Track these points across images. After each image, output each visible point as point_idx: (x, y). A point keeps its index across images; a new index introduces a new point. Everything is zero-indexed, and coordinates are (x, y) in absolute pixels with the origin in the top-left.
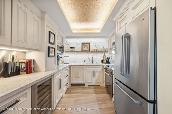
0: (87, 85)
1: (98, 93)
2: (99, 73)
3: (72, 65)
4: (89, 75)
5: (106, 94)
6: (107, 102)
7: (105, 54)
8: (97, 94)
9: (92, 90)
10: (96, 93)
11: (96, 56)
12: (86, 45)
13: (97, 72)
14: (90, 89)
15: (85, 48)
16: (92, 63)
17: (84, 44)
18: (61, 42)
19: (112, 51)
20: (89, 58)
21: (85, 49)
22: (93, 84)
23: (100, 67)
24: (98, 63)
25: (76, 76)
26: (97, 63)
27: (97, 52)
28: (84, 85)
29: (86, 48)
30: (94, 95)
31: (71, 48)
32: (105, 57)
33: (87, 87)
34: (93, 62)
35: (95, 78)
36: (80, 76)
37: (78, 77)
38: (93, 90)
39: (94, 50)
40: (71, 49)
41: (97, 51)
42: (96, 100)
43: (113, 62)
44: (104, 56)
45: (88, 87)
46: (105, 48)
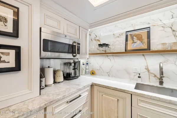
17: (131, 35)
18: (75, 36)
20: (147, 69)
21: (135, 44)
29: (139, 42)
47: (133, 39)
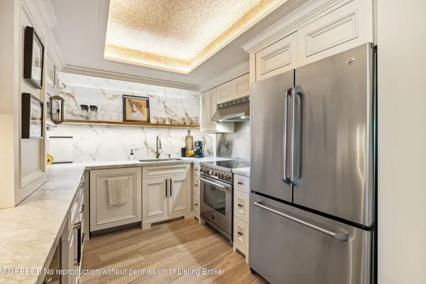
0: (146, 226)
1: (190, 240)
2: (180, 184)
3: (93, 168)
4: (155, 194)
5: (210, 236)
6: (221, 256)
7: (189, 131)
8: (186, 242)
9: (169, 236)
10: (183, 242)
11: (168, 137)
12: (136, 104)
13: (176, 182)
14: (160, 234)
15: (133, 111)
16: (155, 158)
17: (129, 100)
19: (215, 126)
20: (146, 144)
21: (136, 114)
22: (166, 218)
23: (184, 168)
24: (171, 157)
25: (112, 203)
26: (170, 155)
27: (173, 125)
28: (138, 225)
29: (139, 112)
30: (180, 247)
31: (84, 107)
32: (189, 140)
33: (148, 231)
34: (158, 155)
35: (171, 198)
36: (124, 200)
37: (118, 206)
38: (171, 234)
39: (165, 121)
40: (84, 113)
41: (173, 123)
42: (195, 260)
43: (209, 153)
44: (187, 138)
45: (154, 230)
46: (191, 116)
47: (132, 106)
